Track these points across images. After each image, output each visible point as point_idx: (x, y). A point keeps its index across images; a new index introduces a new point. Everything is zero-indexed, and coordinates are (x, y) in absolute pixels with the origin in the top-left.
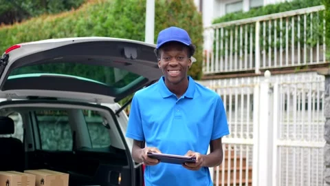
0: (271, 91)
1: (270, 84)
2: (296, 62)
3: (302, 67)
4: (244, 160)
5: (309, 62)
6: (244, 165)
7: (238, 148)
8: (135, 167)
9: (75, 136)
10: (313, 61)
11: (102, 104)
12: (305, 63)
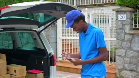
0: (88, 17)
1: (88, 14)
2: (92, 3)
3: (95, 5)
4: (71, 44)
5: (98, 3)
6: (71, 47)
7: (74, 41)
8: (50, 56)
9: (14, 42)
10: (100, 3)
11: (33, 29)
12: (96, 3)
